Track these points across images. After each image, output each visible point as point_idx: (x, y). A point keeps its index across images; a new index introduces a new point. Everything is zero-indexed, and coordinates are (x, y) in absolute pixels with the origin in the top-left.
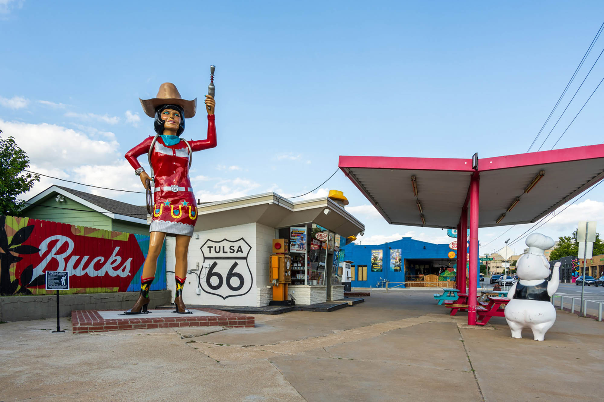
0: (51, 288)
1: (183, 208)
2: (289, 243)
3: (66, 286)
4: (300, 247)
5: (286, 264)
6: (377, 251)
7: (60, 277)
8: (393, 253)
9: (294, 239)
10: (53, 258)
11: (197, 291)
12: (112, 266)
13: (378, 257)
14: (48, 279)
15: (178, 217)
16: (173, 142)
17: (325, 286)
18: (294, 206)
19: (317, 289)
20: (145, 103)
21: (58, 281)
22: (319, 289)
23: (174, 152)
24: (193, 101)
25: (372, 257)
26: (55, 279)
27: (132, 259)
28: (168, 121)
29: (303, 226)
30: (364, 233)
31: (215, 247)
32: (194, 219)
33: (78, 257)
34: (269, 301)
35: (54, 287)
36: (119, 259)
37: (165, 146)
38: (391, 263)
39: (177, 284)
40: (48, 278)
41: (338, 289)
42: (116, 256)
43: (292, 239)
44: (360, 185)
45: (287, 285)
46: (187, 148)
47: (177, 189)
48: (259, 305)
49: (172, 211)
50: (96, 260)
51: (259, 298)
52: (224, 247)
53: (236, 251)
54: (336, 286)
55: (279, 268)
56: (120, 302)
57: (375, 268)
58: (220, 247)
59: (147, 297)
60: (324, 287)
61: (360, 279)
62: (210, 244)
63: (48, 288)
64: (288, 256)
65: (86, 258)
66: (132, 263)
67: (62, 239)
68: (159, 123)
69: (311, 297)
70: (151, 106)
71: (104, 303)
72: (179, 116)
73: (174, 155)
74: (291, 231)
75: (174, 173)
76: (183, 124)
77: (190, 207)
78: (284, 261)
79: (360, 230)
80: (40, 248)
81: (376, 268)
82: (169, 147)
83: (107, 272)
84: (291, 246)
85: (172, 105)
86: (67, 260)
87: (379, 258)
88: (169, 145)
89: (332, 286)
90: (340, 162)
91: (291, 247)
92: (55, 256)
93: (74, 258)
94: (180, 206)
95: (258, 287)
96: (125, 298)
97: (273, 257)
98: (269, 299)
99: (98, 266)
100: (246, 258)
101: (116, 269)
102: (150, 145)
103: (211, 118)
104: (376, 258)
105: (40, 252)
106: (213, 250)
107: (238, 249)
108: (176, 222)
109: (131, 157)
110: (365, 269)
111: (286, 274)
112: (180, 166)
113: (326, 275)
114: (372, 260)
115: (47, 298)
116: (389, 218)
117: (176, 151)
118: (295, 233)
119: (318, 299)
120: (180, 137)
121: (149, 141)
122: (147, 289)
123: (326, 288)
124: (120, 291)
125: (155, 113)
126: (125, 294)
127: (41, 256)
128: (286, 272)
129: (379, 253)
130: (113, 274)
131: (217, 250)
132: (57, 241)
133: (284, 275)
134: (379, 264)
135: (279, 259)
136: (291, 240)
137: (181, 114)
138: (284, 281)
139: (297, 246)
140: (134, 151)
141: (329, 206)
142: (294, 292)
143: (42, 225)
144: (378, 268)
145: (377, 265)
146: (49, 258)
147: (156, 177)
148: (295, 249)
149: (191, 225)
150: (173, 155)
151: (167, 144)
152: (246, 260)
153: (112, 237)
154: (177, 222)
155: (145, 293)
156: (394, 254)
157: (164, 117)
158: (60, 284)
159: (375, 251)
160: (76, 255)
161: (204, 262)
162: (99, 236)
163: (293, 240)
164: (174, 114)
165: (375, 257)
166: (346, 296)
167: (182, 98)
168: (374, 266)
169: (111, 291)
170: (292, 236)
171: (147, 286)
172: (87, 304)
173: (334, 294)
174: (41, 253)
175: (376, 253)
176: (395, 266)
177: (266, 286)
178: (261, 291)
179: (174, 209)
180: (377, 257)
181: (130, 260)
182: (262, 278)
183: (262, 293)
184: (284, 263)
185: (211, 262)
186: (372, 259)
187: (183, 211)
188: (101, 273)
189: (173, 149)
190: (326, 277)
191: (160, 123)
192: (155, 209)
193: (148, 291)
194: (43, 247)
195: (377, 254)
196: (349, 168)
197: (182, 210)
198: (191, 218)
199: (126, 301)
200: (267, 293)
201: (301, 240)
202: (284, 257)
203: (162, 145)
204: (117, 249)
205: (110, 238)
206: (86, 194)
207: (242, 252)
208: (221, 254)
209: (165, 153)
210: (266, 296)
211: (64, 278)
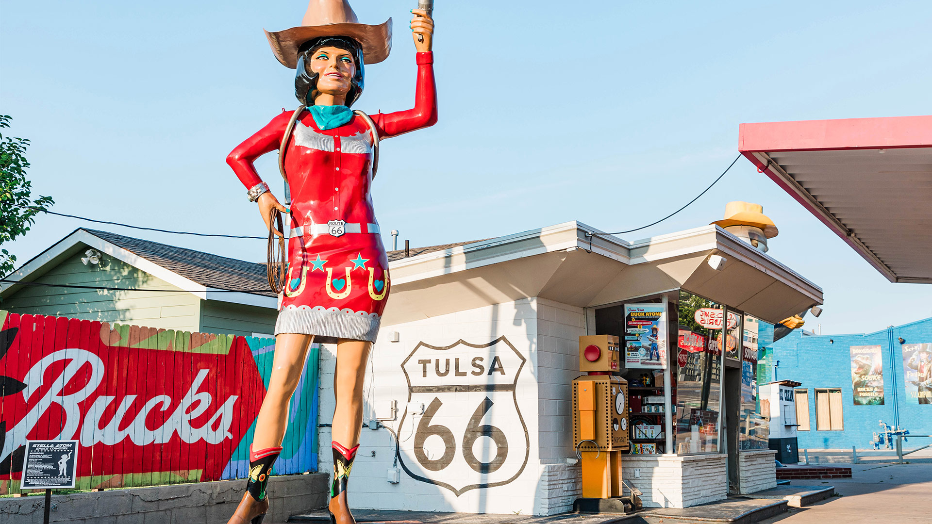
0: (34, 485)
1: (354, 275)
2: (622, 344)
3: (68, 480)
4: (651, 355)
5: (614, 399)
6: (866, 350)
7: (56, 457)
8: (910, 354)
9: (635, 335)
10: (54, 404)
11: (393, 473)
12: (188, 417)
13: (870, 366)
14: (28, 462)
15: (342, 296)
16: (335, 123)
17: (723, 456)
18: (631, 251)
19: (700, 464)
20: (276, 37)
21: (50, 466)
22: (705, 463)
23: (338, 144)
24: (385, 24)
25: (854, 368)
26: (45, 461)
27: (236, 397)
28: (326, 75)
29: (657, 299)
30: (821, 311)
31: (437, 361)
32: (380, 298)
33: (111, 398)
34: (572, 500)
35: (42, 481)
36: (206, 399)
37: (317, 130)
38: (907, 381)
39: (336, 463)
40: (28, 458)
41: (760, 460)
42: (198, 392)
43: (630, 335)
44: (799, 189)
45: (619, 455)
46: (368, 132)
47: (342, 229)
48: (547, 511)
49: (329, 281)
50: (151, 404)
51: (547, 492)
52: (457, 360)
53: (486, 371)
54: (752, 453)
55: (596, 412)
56: (203, 509)
57: (864, 394)
58: (448, 362)
59: (261, 497)
60: (719, 459)
61: (824, 426)
62: (424, 353)
63: (26, 484)
64: (619, 379)
65: (129, 400)
66: (236, 408)
67: (78, 357)
68: (304, 80)
69: (683, 488)
70: (290, 43)
71: (165, 510)
72: (350, 62)
73: (338, 149)
74: (626, 315)
75: (336, 192)
76: (359, 77)
77: (371, 270)
78: (609, 392)
79: (812, 303)
80: (25, 381)
81: (867, 394)
82: (326, 132)
83: (175, 433)
84: (627, 352)
85: (334, 37)
86: (85, 407)
87: (872, 369)
88: (326, 127)
89: (743, 455)
90: (742, 138)
91: (629, 355)
92: (58, 400)
93: (103, 402)
94: (348, 270)
95: (542, 463)
96: (215, 497)
97: (580, 382)
98: (572, 493)
99: (155, 420)
100: (511, 387)
101: (196, 423)
102: (283, 132)
103: (426, 61)
104: (864, 370)
105: (24, 392)
106: (431, 367)
107: (494, 364)
108: (336, 309)
109: (238, 162)
110: (835, 396)
111: (616, 427)
112: (351, 175)
113: (725, 425)
114: (853, 374)
115: (32, 503)
116: (889, 268)
117: (343, 140)
118: (638, 319)
119: (703, 493)
120: (352, 108)
121: (282, 122)
122: (262, 478)
123: (726, 461)
124: (205, 478)
125: (298, 57)
126: (216, 487)
127: (26, 401)
128: (615, 421)
129: (872, 354)
130: (190, 436)
131: (442, 370)
132: (66, 362)
133: (610, 429)
134: (875, 384)
135: (596, 386)
136: (626, 338)
137: (354, 55)
138: (610, 446)
139: (642, 351)
140: (249, 146)
141: (722, 248)
142: (637, 474)
143: (37, 327)
144: (872, 394)
145: (867, 386)
146: (44, 404)
147: (293, 204)
148: (636, 361)
149: (372, 314)
150: (336, 152)
151: (322, 128)
152: (511, 392)
153: (192, 347)
154: (340, 309)
155: (256, 488)
156: (914, 356)
157: (316, 65)
158: (55, 473)
159: (859, 351)
160: (107, 393)
161: (409, 401)
162: (163, 347)
163: (631, 338)
164: (339, 58)
165: (861, 367)
166: (783, 478)
167: (360, 21)
168: (859, 389)
169: (183, 479)
170: (629, 327)
171: (264, 471)
172: (124, 515)
173: (749, 474)
174: (27, 394)
175: (863, 354)
176: (920, 390)
177: (564, 461)
178: (551, 472)
179: (334, 277)
180: (865, 365)
181: (232, 399)
182: (553, 438)
183: (553, 478)
184: (609, 398)
185: (427, 399)
186: (853, 370)
187: (353, 281)
188: (162, 435)
189: (337, 136)
190: (725, 431)
191: (308, 80)
192: (290, 279)
193: (265, 483)
194: (34, 378)
195: (867, 358)
196: (767, 152)
197: (352, 279)
198: (374, 296)
199: (218, 503)
200: (566, 477)
201: (653, 336)
202: (608, 381)
203: (311, 129)
204: (203, 374)
205: (186, 350)
206: (149, 245)
207: (503, 373)
208: (451, 379)
209: (316, 148)
210: (565, 487)
211: (65, 458)
